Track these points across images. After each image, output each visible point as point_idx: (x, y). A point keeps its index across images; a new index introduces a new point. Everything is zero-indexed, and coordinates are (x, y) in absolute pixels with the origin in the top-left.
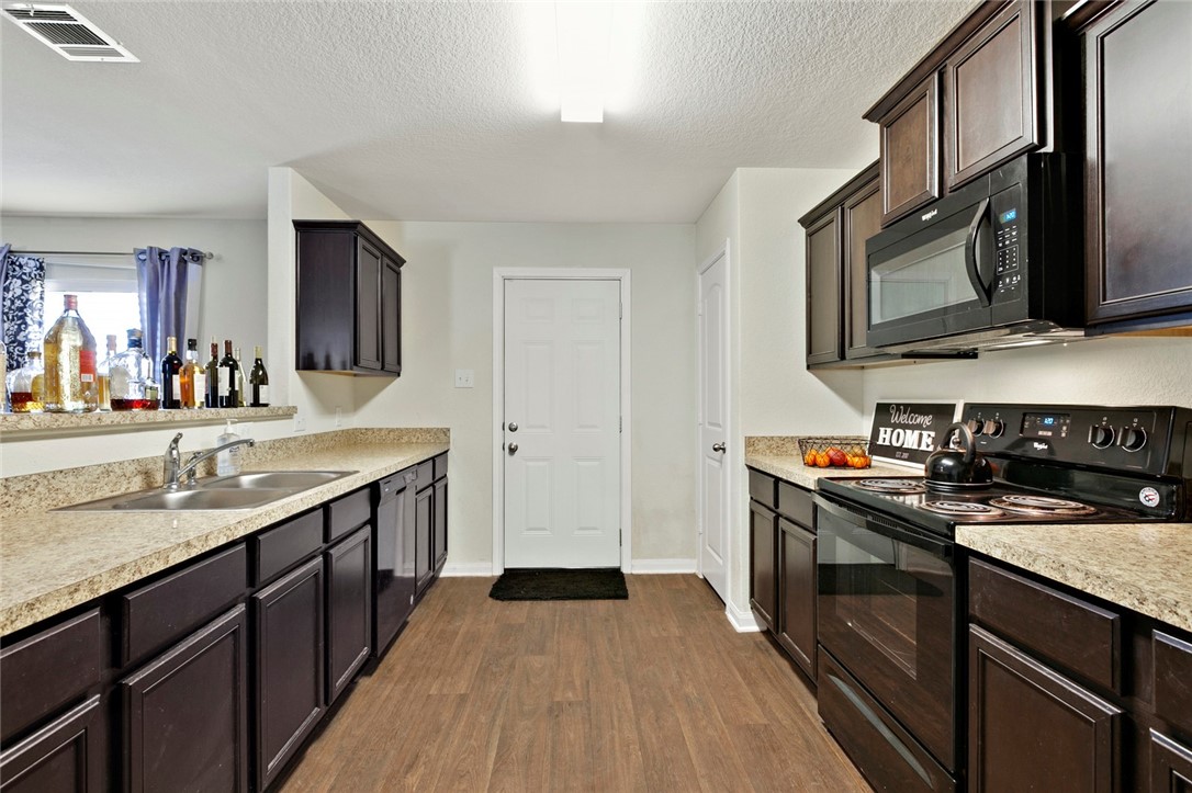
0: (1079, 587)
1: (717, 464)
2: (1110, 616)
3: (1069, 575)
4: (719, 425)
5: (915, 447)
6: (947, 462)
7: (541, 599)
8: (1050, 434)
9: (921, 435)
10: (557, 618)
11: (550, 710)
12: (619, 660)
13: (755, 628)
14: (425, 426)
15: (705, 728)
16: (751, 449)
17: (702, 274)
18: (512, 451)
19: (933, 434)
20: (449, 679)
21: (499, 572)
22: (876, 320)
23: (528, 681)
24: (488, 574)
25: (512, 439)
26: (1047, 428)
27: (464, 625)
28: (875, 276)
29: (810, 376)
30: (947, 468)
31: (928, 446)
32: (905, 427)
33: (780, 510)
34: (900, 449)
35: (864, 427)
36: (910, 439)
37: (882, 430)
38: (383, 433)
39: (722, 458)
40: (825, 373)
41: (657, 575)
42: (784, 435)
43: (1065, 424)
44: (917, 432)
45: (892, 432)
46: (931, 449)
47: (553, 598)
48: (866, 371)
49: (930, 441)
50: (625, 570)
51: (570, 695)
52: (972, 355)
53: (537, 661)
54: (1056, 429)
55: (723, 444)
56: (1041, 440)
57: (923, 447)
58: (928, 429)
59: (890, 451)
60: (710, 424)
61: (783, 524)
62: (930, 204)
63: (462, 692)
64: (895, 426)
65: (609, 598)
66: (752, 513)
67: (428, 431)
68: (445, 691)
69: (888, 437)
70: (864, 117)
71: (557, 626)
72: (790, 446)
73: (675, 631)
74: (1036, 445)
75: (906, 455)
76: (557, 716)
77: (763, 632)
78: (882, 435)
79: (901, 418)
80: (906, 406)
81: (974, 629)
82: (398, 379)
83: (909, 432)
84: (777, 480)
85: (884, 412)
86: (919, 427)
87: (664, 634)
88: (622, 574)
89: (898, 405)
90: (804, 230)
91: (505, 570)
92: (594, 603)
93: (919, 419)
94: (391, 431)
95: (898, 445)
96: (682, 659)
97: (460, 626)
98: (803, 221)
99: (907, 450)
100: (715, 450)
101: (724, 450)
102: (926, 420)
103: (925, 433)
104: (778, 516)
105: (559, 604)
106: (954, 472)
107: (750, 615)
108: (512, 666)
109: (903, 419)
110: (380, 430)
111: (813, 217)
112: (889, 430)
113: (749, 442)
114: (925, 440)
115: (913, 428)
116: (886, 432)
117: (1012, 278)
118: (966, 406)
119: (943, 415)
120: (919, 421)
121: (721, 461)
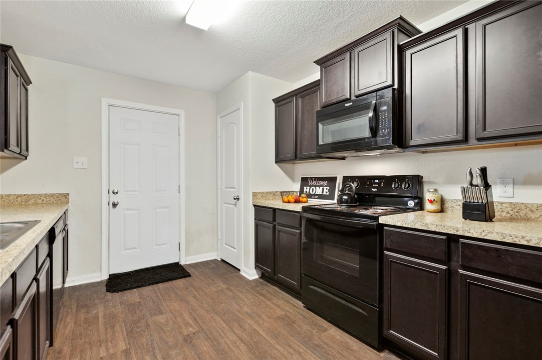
0: (433, 230)
1: (233, 207)
2: (444, 237)
3: (430, 227)
4: (234, 188)
5: (321, 193)
6: (345, 197)
7: (143, 286)
8: (377, 185)
9: (323, 189)
10: (159, 294)
11: (185, 340)
12: (206, 306)
13: (257, 277)
14: (49, 192)
15: (263, 323)
16: (255, 197)
17: (220, 118)
18: (115, 205)
19: (328, 188)
20: (110, 344)
21: (105, 277)
22: (321, 143)
23: (163, 330)
24: (99, 280)
25: (114, 199)
26: (376, 183)
27: (100, 311)
28: (320, 126)
29: (276, 166)
30: (345, 199)
31: (326, 193)
32: (315, 186)
33: (276, 222)
34: (315, 195)
35: (296, 187)
36: (319, 191)
37: (305, 188)
38: (11, 198)
40: (283, 165)
41: (199, 263)
42: (267, 191)
43: (382, 182)
44: (321, 188)
45: (310, 189)
46: (328, 194)
47: (150, 284)
48: (295, 165)
49: (327, 191)
50: (182, 263)
51: (191, 329)
52: (343, 158)
53: (161, 319)
54: (379, 184)
55: (238, 196)
57: (325, 193)
58: (326, 186)
59: (310, 196)
60: (226, 187)
61: (278, 227)
63: (124, 348)
64: (311, 186)
65: (181, 278)
67: (52, 195)
68: (111, 352)
69: (308, 190)
70: (315, 62)
71: (161, 298)
72: (269, 196)
73: (224, 286)
74: (373, 189)
75: (317, 197)
76: (191, 342)
77: (260, 278)
78: (305, 190)
79: (313, 183)
80: (315, 178)
81: (386, 252)
82: (25, 161)
83: (317, 188)
84: (274, 210)
85: (305, 181)
86: (322, 186)
87: (220, 288)
88: (181, 266)
89: (312, 178)
90: (274, 104)
91: (110, 275)
92: (174, 282)
93: (322, 183)
94: (18, 196)
95: (313, 193)
96: (234, 297)
97: (98, 313)
98: (274, 100)
99: (317, 195)
100: (235, 199)
101: (238, 199)
102: (325, 183)
103: (325, 188)
104: (274, 225)
105: (155, 287)
106: (349, 200)
107: (254, 271)
108: (148, 326)
109: (314, 183)
110: (9, 196)
111: (280, 99)
112: (308, 188)
113: (255, 195)
114: (325, 190)
115: (319, 186)
116: (307, 188)
117: (386, 131)
118: (344, 177)
119: (332, 180)
120: (321, 183)
121: (235, 205)
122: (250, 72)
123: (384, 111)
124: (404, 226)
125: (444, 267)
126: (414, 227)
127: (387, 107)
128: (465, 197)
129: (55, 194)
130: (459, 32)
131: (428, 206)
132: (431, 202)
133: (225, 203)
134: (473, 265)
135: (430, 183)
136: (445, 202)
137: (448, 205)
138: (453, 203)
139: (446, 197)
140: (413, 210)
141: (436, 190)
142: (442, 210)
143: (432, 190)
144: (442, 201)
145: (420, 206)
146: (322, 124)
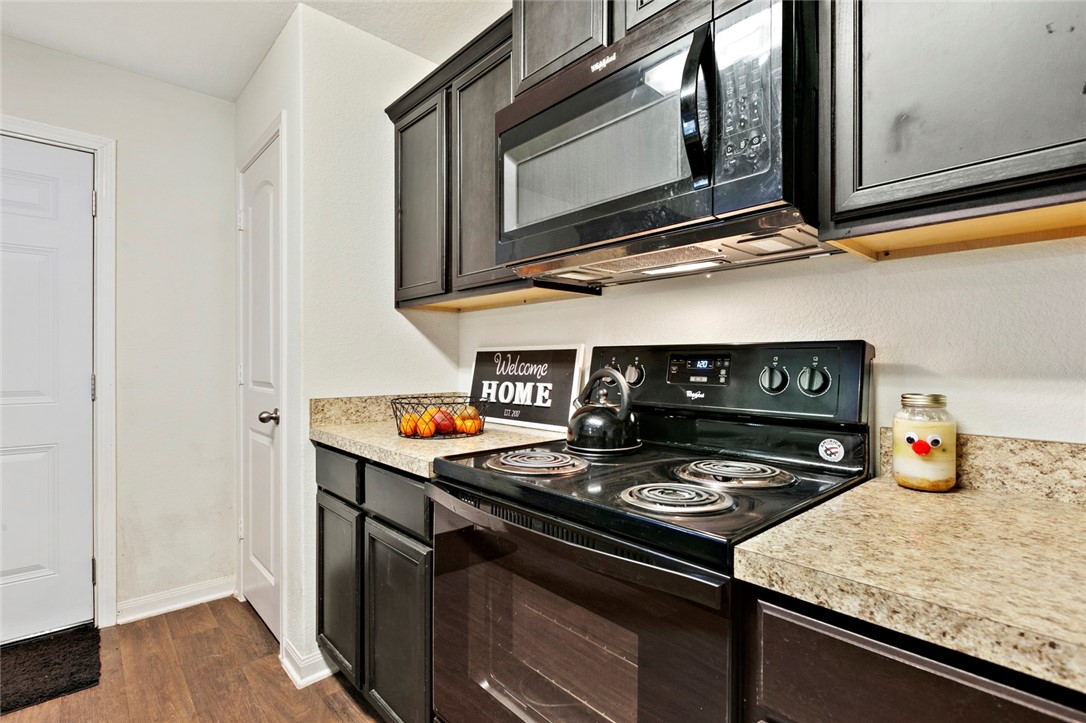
1: (265, 441)
4: (268, 385)
5: (529, 403)
6: (596, 422)
8: (705, 379)
9: (535, 389)
13: (323, 674)
16: (319, 416)
17: (244, 171)
19: (550, 386)
26: (701, 373)
28: (510, 167)
29: (399, 317)
30: (596, 429)
31: (545, 401)
32: (514, 379)
33: (366, 506)
34: (511, 406)
35: (462, 381)
36: (522, 394)
37: (486, 383)
39: (273, 431)
40: (417, 313)
42: (366, 394)
43: (723, 367)
44: (530, 385)
45: (499, 386)
46: (548, 404)
48: (462, 314)
49: (546, 395)
52: (594, 289)
54: (712, 374)
55: (276, 411)
56: (695, 388)
57: (539, 403)
58: (543, 380)
59: (498, 409)
60: (256, 383)
61: (372, 526)
62: (597, 53)
64: (501, 379)
66: (321, 511)
69: (493, 392)
72: (373, 409)
74: (689, 394)
75: (516, 413)
77: (334, 676)
78: (485, 390)
79: (509, 369)
80: (515, 354)
83: (520, 385)
84: (362, 462)
85: (486, 362)
86: (532, 378)
89: (504, 354)
90: (392, 126)
93: (533, 369)
95: (508, 401)
98: (391, 111)
99: (518, 407)
100: (263, 420)
101: (277, 420)
102: (541, 370)
103: (541, 386)
104: (363, 515)
106: (606, 435)
109: (511, 369)
112: (494, 384)
113: (317, 407)
114: (541, 393)
115: (525, 380)
116: (490, 386)
118: (595, 349)
119: (566, 358)
120: (531, 371)
121: (272, 436)
132: (921, 448)
133: (253, 430)
135: (899, 370)
136: (969, 448)
137: (977, 460)
138: (1004, 452)
139: (970, 428)
140: (850, 481)
141: (937, 400)
142: (957, 485)
143: (921, 401)
144: (961, 447)
145: (864, 459)
146: (515, 159)
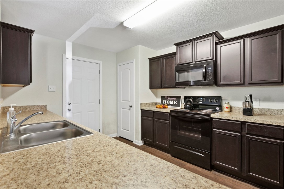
1: (128, 110)
2: (240, 123)
5: (173, 104)
16: (142, 106)
17: (120, 66)
18: (69, 110)
19: (176, 101)
22: (177, 81)
29: (150, 90)
31: (176, 103)
32: (170, 100)
35: (159, 100)
36: (171, 102)
37: (164, 101)
44: (173, 101)
46: (176, 104)
49: (176, 102)
52: (184, 88)
54: (203, 100)
55: (132, 105)
56: (200, 101)
57: (175, 104)
58: (175, 100)
61: (156, 120)
64: (167, 100)
67: (38, 106)
69: (165, 102)
70: (174, 44)
72: (147, 105)
74: (200, 102)
75: (170, 105)
77: (144, 144)
80: (169, 96)
81: (214, 129)
83: (171, 101)
84: (154, 112)
85: (163, 98)
86: (173, 100)
89: (167, 96)
90: (149, 61)
98: (149, 59)
99: (170, 104)
100: (130, 107)
101: (132, 107)
102: (175, 99)
103: (175, 101)
104: (154, 119)
107: (141, 141)
109: (169, 99)
111: (152, 59)
112: (166, 101)
113: (141, 104)
114: (175, 102)
115: (172, 100)
116: (165, 101)
117: (210, 78)
118: (185, 96)
119: (178, 98)
120: (173, 99)
121: (130, 109)
122: (139, 45)
123: (210, 70)
124: (222, 118)
125: (240, 134)
126: (227, 119)
127: (211, 68)
128: (244, 106)
129: (40, 105)
130: (242, 41)
131: (226, 110)
132: (227, 108)
133: (122, 108)
134: (252, 133)
135: (225, 100)
136: (232, 108)
137: (233, 109)
138: (235, 108)
139: (232, 106)
140: (219, 111)
141: (228, 103)
142: (231, 111)
143: (227, 103)
144: (231, 108)
145: (221, 109)
146: (178, 73)
